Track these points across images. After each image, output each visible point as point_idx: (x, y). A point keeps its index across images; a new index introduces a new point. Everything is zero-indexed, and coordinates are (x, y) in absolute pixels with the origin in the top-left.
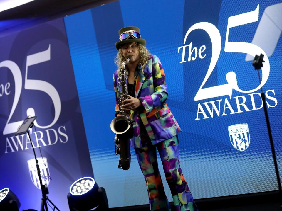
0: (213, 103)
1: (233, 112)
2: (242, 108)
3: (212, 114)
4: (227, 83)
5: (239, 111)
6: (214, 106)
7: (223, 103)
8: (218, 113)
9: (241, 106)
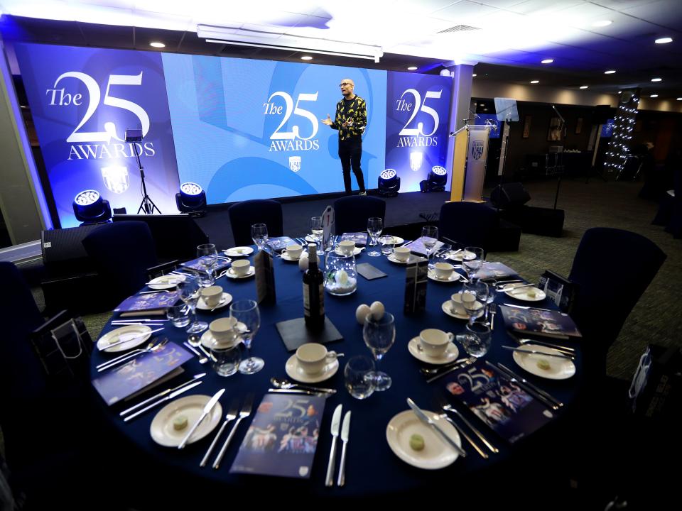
0: (282, 142)
1: (293, 149)
2: (299, 147)
3: (280, 149)
4: (292, 131)
5: (297, 149)
6: (282, 144)
7: (288, 143)
8: (284, 148)
9: (299, 146)
